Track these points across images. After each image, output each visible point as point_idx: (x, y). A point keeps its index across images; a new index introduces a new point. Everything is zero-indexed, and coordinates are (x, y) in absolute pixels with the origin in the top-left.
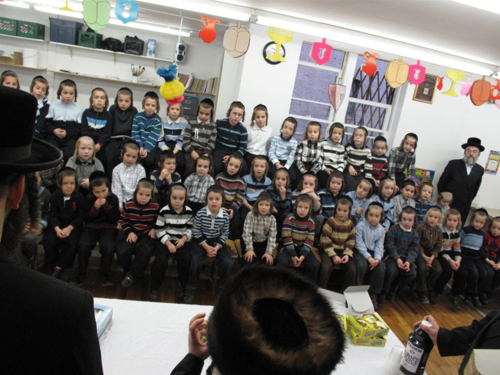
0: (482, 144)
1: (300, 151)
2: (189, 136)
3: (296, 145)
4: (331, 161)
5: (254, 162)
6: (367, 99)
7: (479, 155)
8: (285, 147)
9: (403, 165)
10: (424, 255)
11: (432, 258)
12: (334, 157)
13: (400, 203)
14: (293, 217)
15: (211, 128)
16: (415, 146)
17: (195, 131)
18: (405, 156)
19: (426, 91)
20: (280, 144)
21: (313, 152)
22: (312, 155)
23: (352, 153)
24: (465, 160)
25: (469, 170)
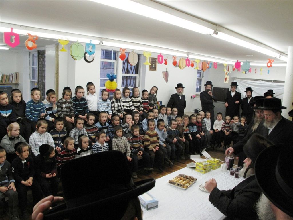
0: (183, 86)
1: (113, 105)
2: (60, 110)
3: (110, 102)
4: (127, 106)
5: (101, 115)
6: (127, 73)
7: (183, 90)
8: (106, 105)
9: (153, 101)
10: (180, 138)
11: (184, 138)
12: (127, 104)
13: (162, 117)
14: (132, 137)
15: (70, 103)
16: (156, 92)
17: (64, 106)
18: (152, 96)
19: (153, 66)
20: (103, 104)
21: (119, 104)
22: (120, 106)
23: (134, 100)
24: (178, 94)
25: (181, 98)
